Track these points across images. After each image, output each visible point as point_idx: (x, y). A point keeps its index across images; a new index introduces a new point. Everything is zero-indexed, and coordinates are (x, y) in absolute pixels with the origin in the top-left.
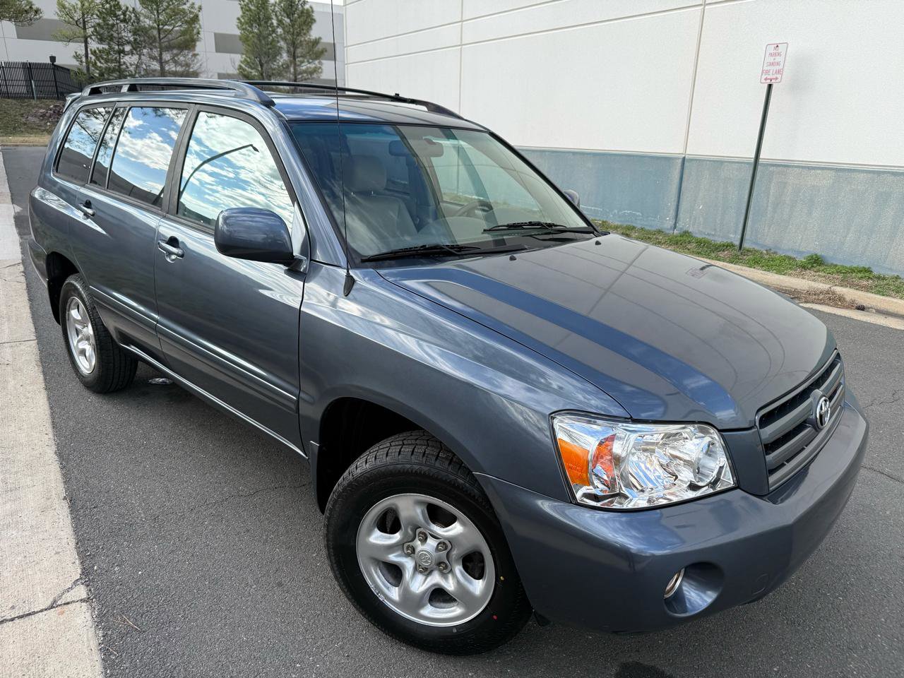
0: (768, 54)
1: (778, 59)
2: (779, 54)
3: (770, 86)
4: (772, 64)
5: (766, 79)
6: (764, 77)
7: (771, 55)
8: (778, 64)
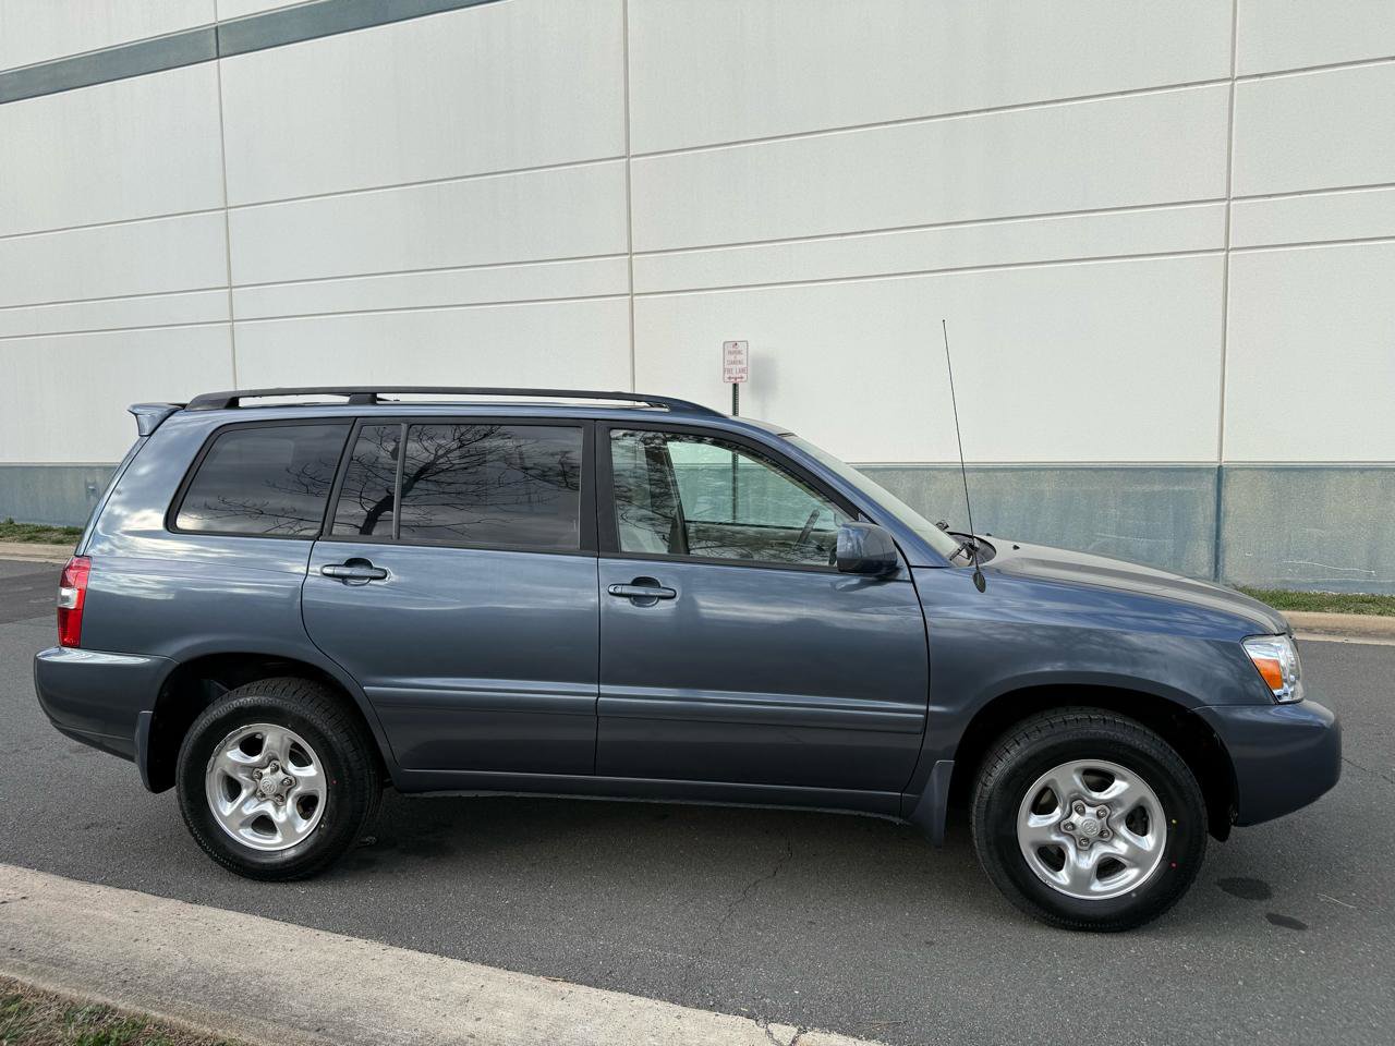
0: (726, 352)
1: (739, 357)
2: (739, 352)
3: (735, 386)
4: (734, 363)
5: (730, 378)
6: (727, 376)
7: (730, 353)
8: (740, 362)
